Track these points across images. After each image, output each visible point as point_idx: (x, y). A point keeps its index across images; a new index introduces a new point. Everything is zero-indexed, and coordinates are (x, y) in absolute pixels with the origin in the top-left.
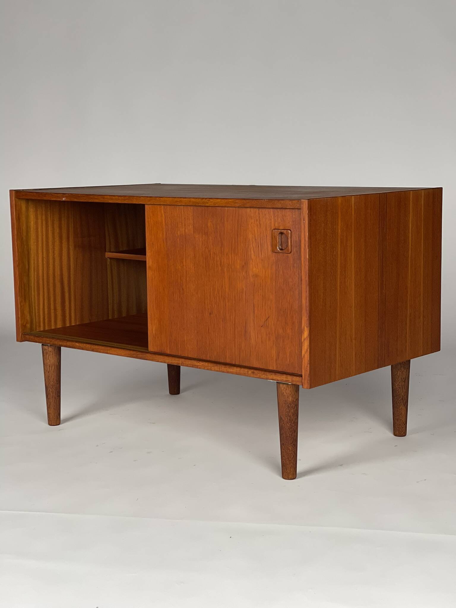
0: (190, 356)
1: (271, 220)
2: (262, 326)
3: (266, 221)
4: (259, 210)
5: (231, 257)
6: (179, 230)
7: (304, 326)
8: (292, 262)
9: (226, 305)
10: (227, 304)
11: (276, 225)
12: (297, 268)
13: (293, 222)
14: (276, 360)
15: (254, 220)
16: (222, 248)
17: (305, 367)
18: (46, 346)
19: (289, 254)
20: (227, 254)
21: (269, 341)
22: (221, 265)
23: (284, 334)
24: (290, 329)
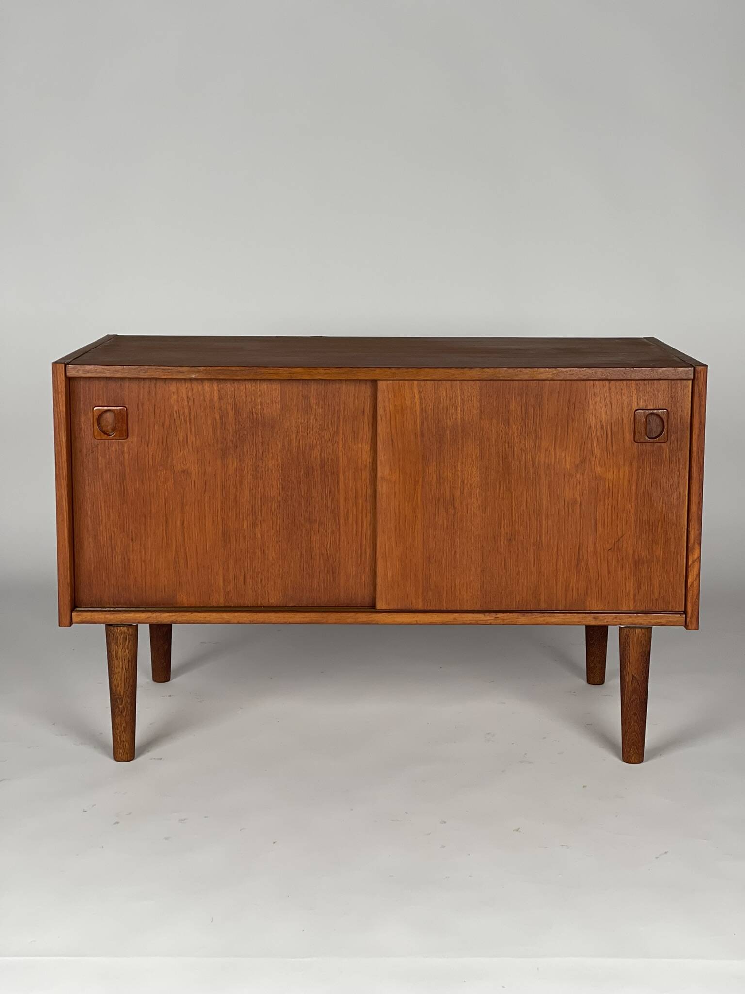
0: (465, 608)
1: (632, 396)
2: (610, 550)
3: (622, 398)
4: (610, 383)
5: (553, 453)
6: (450, 418)
7: (694, 543)
8: (667, 455)
9: (541, 526)
10: (544, 522)
11: (641, 404)
12: (676, 462)
13: (672, 398)
14: (635, 596)
15: (601, 398)
16: (538, 441)
17: (693, 599)
18: (125, 627)
19: (662, 444)
20: (546, 450)
21: (623, 570)
22: (533, 466)
23: (650, 557)
24: (661, 550)
